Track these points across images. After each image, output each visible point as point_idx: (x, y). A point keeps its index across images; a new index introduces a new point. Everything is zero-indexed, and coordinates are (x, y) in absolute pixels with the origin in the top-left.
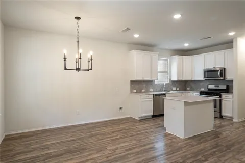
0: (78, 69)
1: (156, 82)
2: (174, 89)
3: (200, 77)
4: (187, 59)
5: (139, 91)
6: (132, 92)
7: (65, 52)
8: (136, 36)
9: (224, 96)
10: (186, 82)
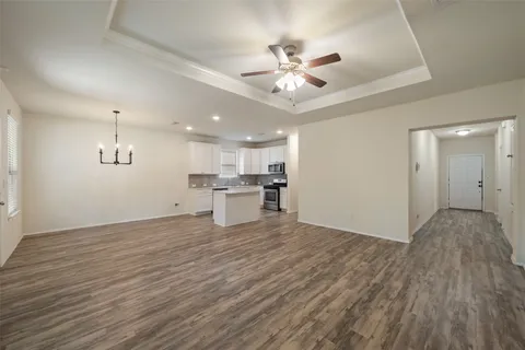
0: (117, 162)
1: (220, 176)
2: (243, 183)
3: (265, 171)
4: (255, 152)
5: (200, 186)
6: (190, 187)
7: (101, 146)
8: (189, 128)
9: (281, 189)
10: (257, 176)
